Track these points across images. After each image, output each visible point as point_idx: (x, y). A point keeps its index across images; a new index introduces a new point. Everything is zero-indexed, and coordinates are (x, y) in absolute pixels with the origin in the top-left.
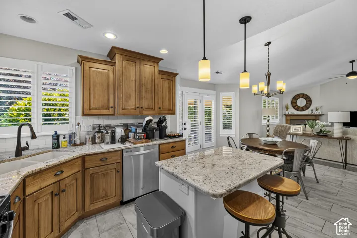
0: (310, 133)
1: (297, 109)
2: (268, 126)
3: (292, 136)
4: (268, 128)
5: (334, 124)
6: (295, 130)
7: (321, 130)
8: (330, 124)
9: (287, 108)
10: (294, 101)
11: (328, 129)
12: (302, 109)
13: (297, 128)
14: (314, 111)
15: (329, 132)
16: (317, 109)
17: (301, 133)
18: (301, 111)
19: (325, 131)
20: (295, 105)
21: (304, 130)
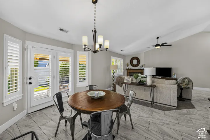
0: (135, 82)
1: (133, 66)
2: (113, 77)
3: (125, 85)
4: (113, 79)
5: (148, 76)
6: (127, 80)
7: (141, 80)
8: (145, 76)
9: (128, 65)
10: (132, 61)
11: (144, 79)
12: (135, 66)
13: (128, 79)
14: (141, 67)
15: (145, 81)
16: (142, 66)
17: (130, 82)
18: (135, 67)
19: (143, 81)
20: (132, 63)
21: (132, 80)
